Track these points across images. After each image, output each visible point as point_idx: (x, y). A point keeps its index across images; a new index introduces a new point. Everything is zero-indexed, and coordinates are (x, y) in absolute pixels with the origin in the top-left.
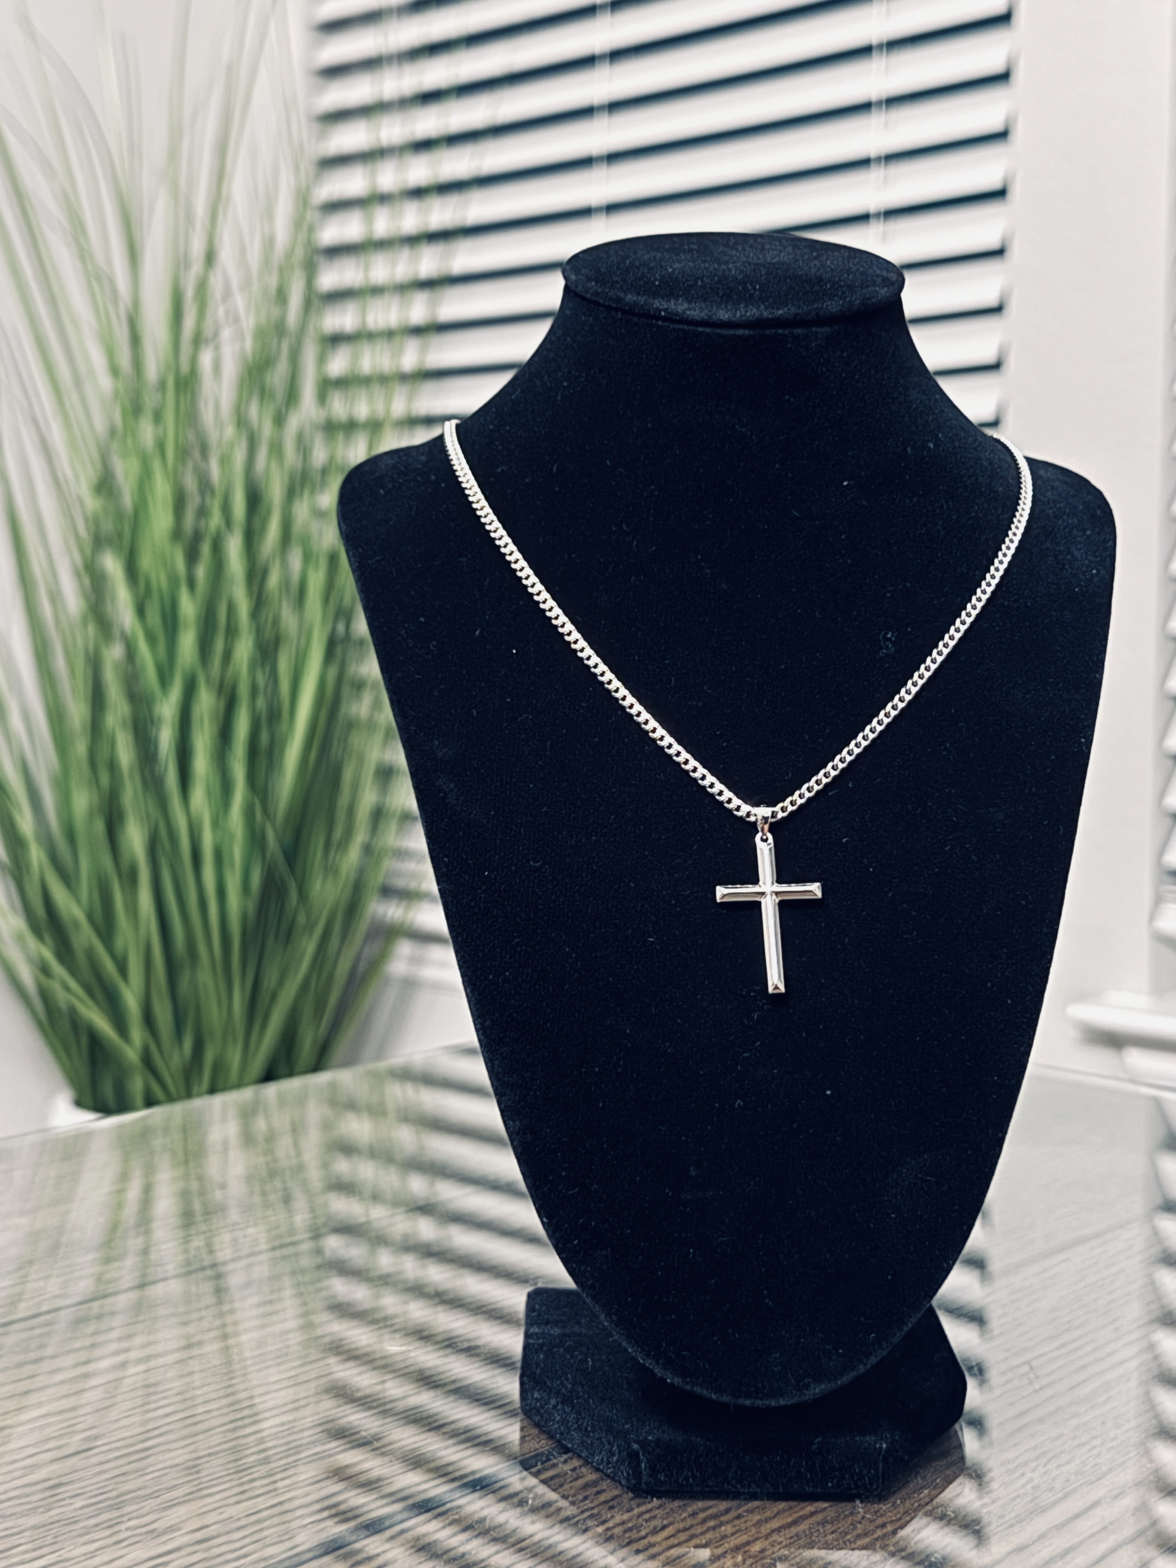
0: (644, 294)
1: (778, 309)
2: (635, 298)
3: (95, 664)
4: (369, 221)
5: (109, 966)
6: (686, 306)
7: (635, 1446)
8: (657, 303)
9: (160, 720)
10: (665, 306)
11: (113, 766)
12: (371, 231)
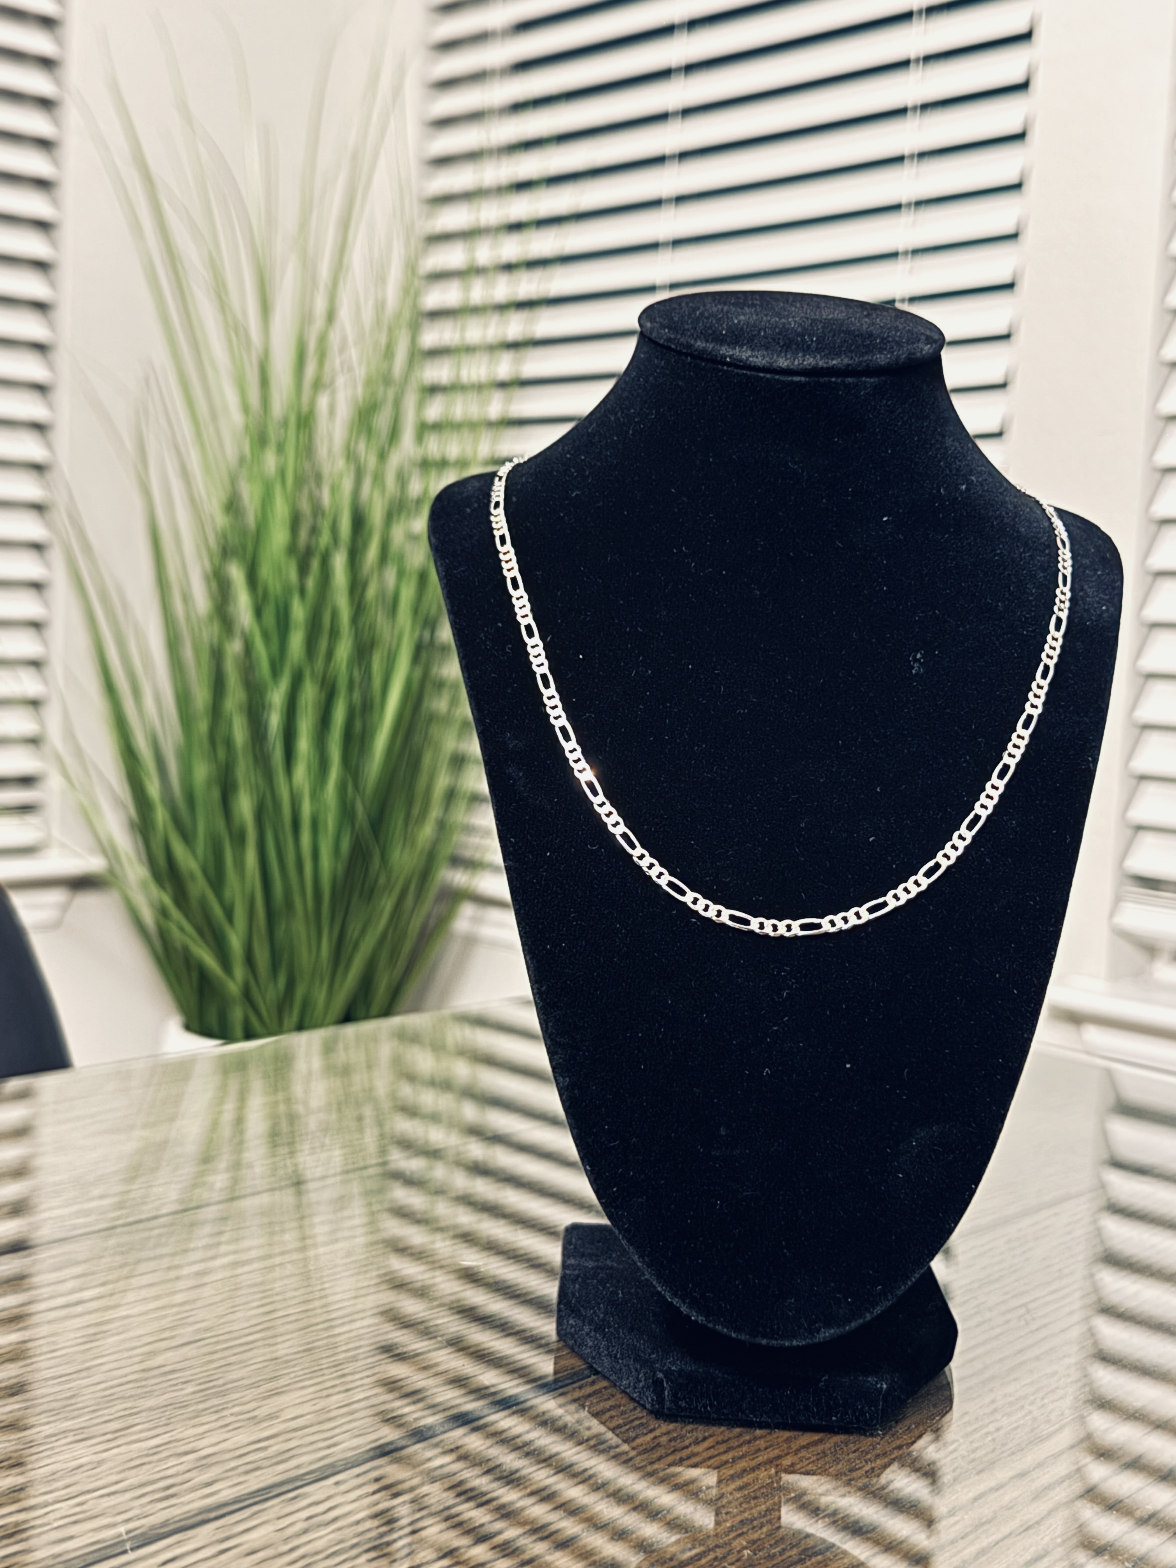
0: (712, 341)
1: (833, 359)
2: (704, 345)
3: (217, 655)
4: (467, 289)
5: (218, 911)
6: (749, 353)
7: (660, 1375)
8: (725, 350)
9: (270, 705)
10: (731, 353)
11: (229, 743)
12: (468, 299)
